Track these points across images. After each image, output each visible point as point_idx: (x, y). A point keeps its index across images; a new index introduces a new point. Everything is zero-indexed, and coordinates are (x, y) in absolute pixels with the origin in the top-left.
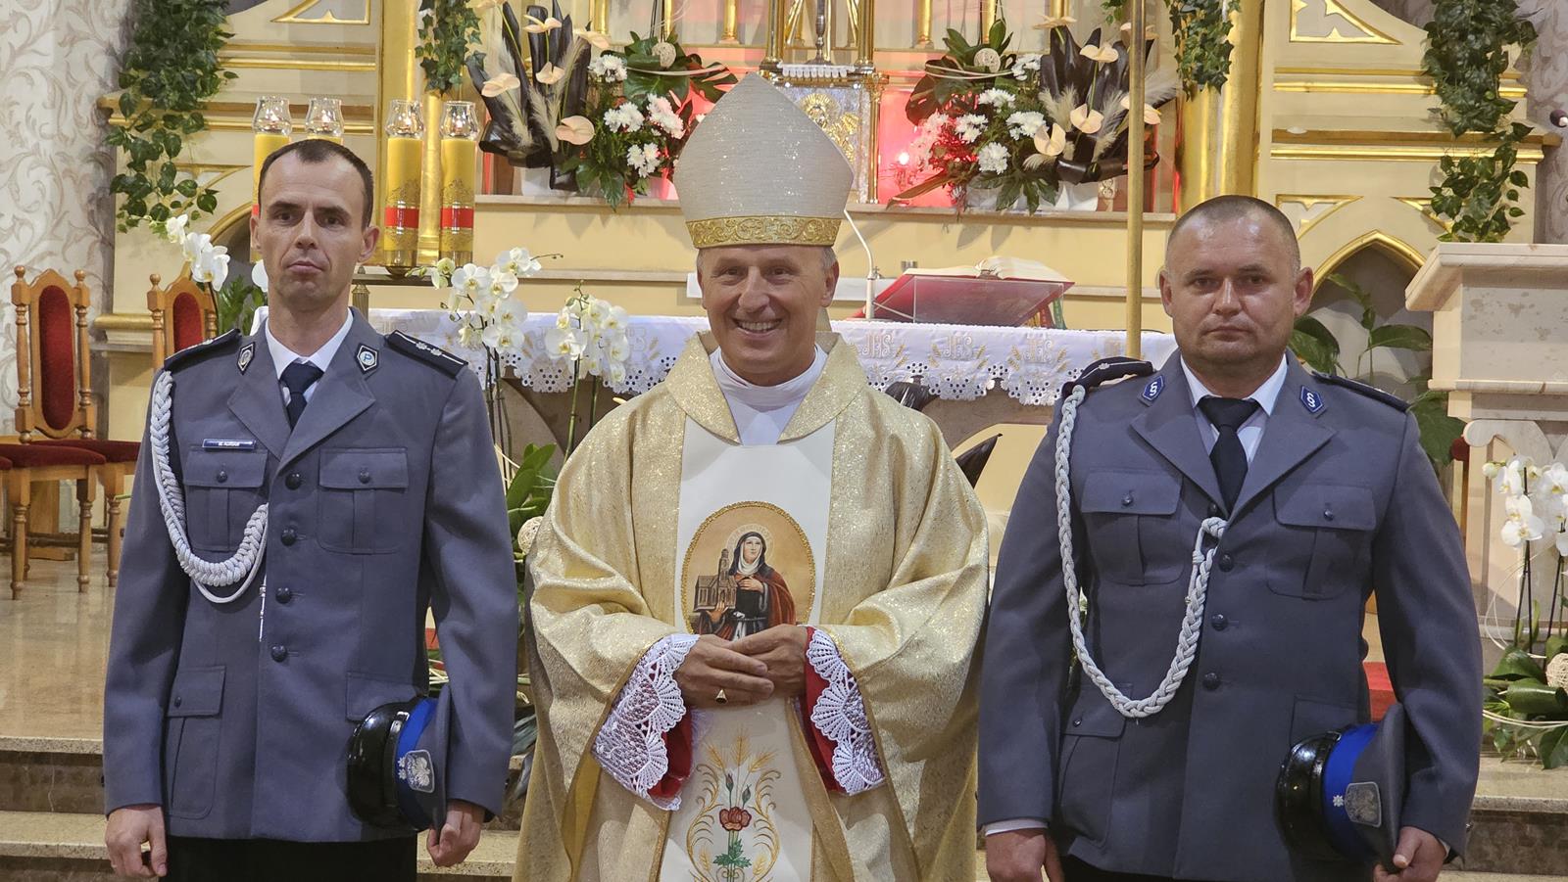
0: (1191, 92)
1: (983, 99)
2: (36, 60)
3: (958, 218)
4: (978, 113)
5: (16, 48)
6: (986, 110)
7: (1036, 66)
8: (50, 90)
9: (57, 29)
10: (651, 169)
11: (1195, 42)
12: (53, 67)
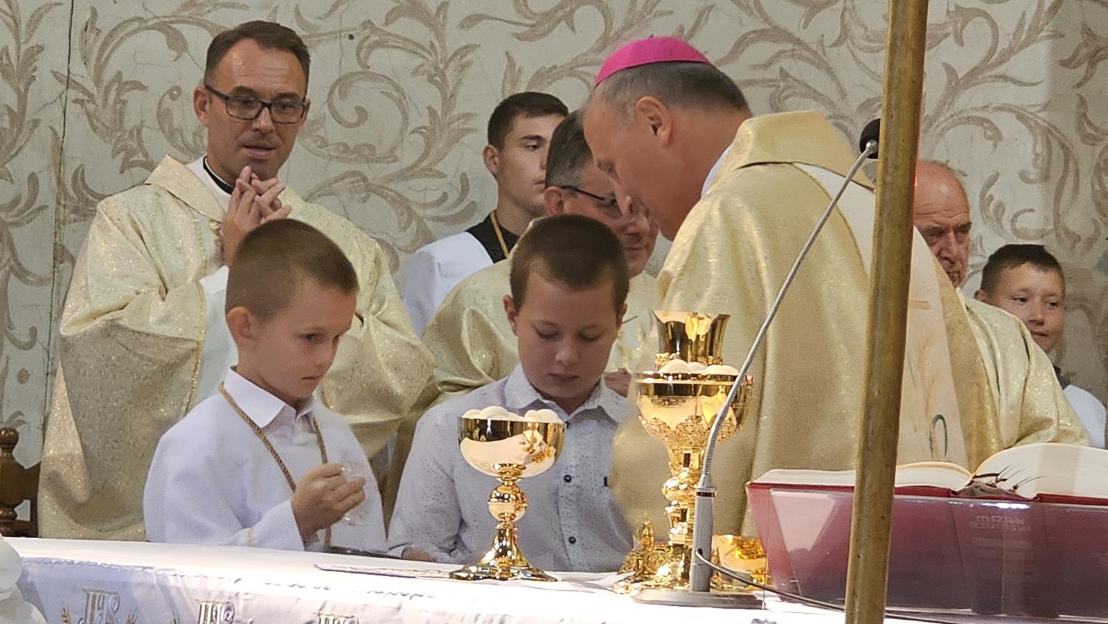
2: (1008, 94)
5: (960, 76)
8: (1039, 150)
9: (1057, 35)
12: (1045, 107)
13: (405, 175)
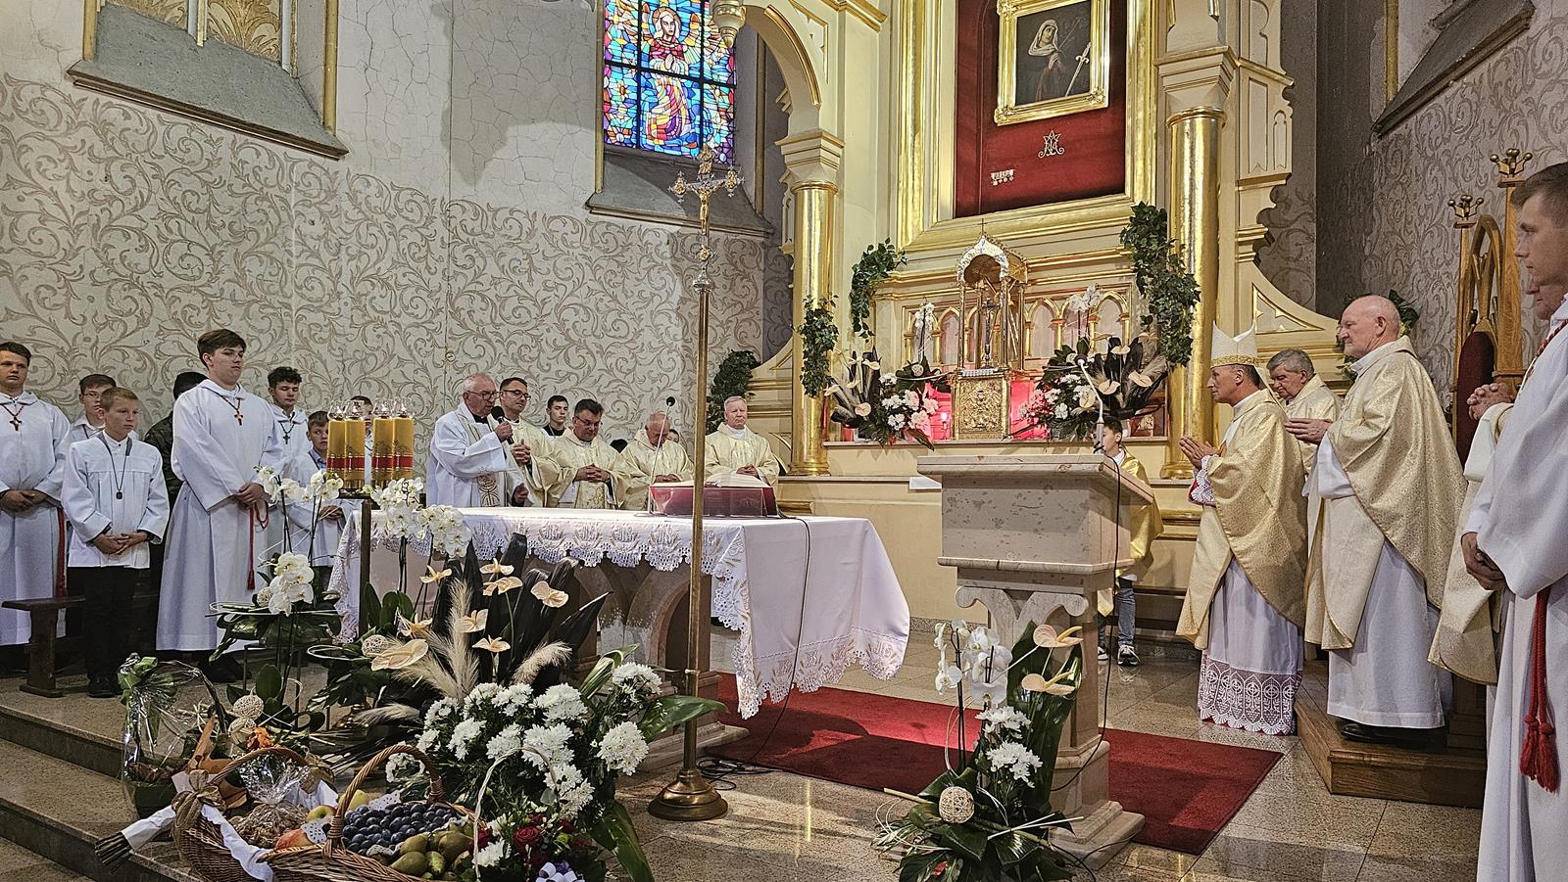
0: (1173, 368)
1: (1063, 380)
3: (1048, 444)
4: (1057, 388)
6: (1064, 385)
7: (1093, 360)
10: (901, 426)
11: (1167, 339)
13: (532, 415)
